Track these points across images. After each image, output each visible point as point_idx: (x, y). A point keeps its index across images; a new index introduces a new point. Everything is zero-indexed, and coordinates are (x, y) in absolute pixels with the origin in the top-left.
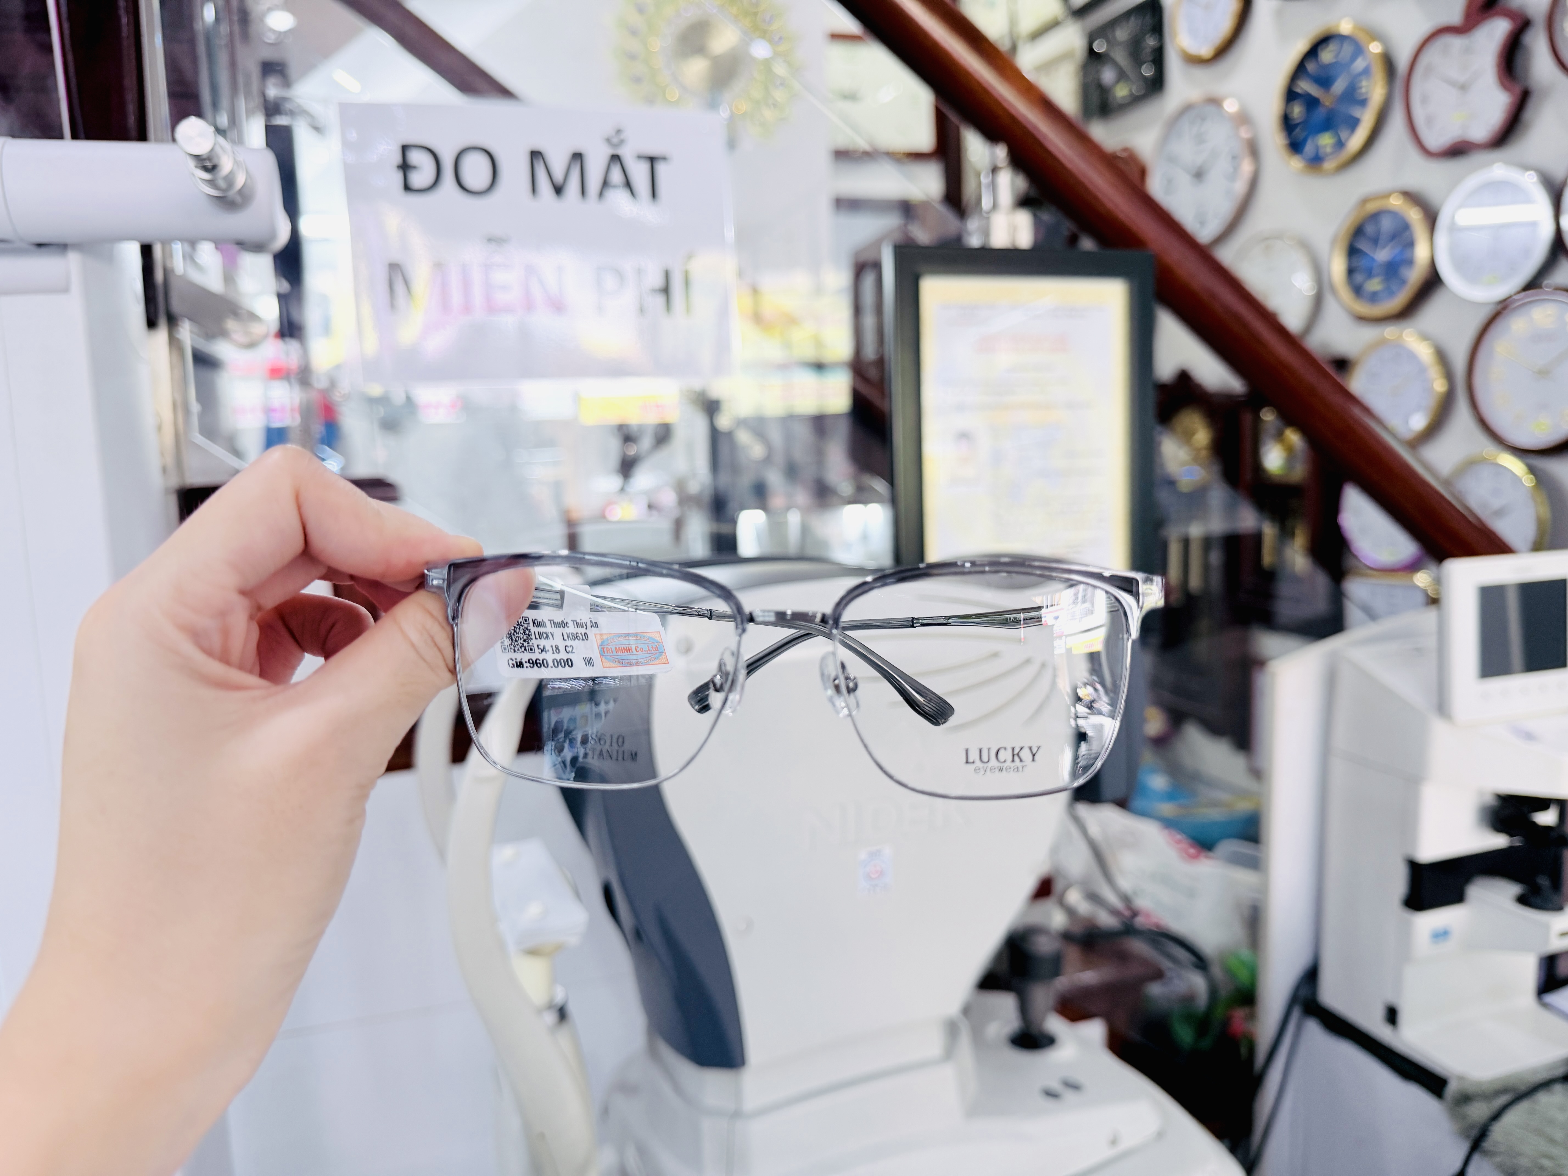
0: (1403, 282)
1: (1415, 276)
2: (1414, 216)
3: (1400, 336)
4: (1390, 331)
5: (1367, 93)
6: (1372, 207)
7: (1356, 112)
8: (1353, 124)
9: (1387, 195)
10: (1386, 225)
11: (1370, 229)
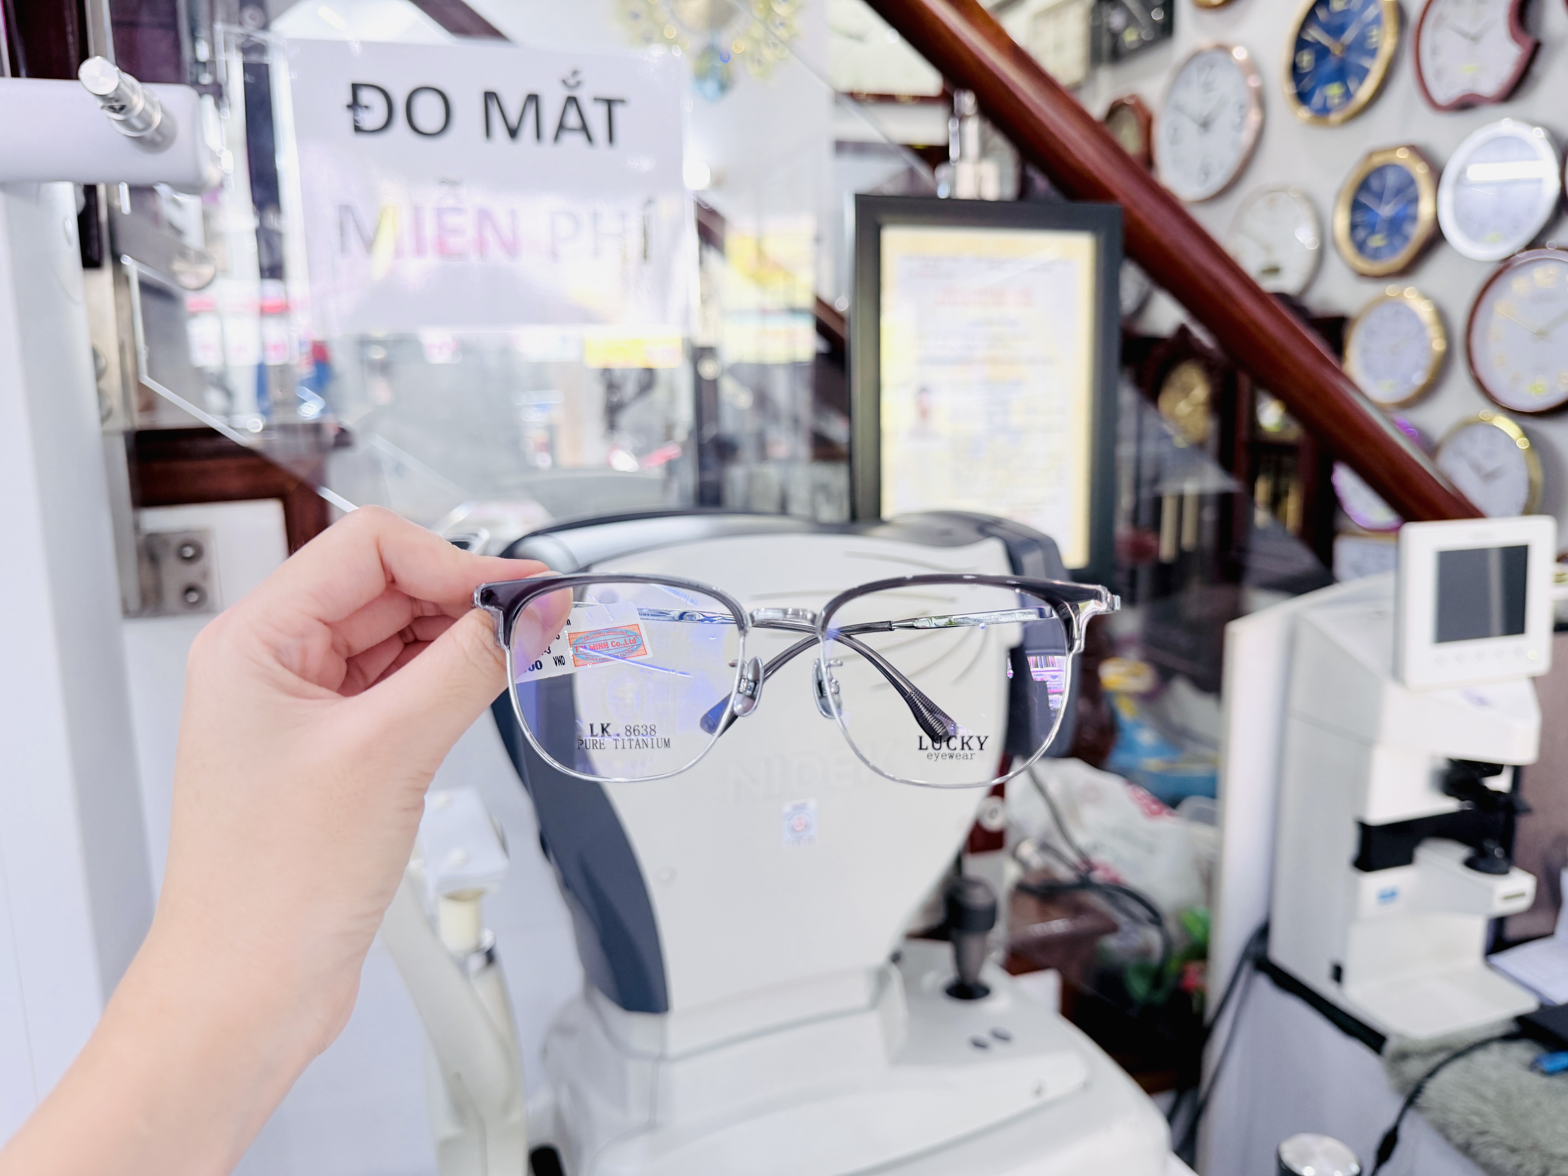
0: (1406, 238)
1: (1418, 232)
2: (1420, 171)
3: (1401, 294)
4: (1391, 289)
5: (1377, 42)
6: (1378, 160)
7: (1366, 63)
8: (1363, 74)
9: (1394, 149)
10: (1392, 180)
11: (1375, 184)
